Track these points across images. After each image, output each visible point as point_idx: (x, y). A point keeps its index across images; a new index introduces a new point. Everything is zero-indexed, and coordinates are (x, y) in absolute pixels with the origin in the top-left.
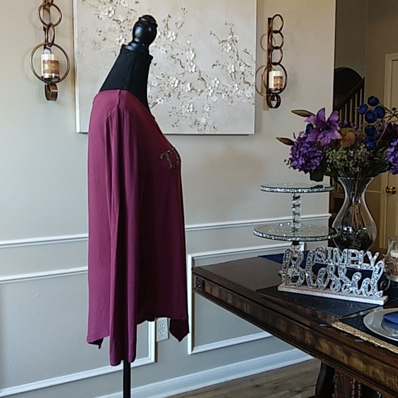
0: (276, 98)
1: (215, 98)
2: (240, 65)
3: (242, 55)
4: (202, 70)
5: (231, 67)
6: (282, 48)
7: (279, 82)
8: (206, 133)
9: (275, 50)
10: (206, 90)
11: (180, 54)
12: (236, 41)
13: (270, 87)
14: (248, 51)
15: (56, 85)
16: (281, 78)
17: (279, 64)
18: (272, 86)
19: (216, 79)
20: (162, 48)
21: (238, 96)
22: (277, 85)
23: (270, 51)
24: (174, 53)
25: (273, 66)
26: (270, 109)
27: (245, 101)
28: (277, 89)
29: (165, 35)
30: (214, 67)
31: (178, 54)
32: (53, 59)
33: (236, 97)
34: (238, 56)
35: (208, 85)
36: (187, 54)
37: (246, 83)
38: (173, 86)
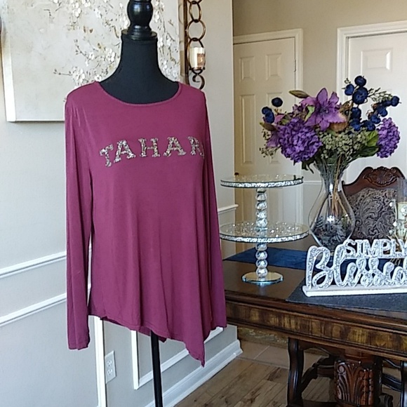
2: (167, 39)
3: (168, 25)
6: (201, 19)
7: (202, 60)
9: (193, 23)
11: (114, 20)
12: (162, 10)
13: (192, 66)
14: (172, 22)
16: (204, 55)
17: (199, 40)
18: (195, 65)
22: (201, 64)
24: (108, 18)
28: (199, 69)
31: (112, 20)
34: (164, 27)
36: (121, 20)
37: (173, 60)
38: (109, 59)
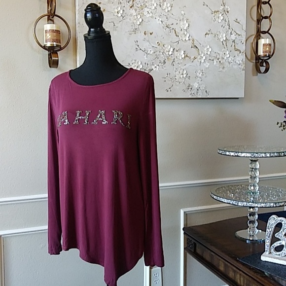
0: (264, 64)
1: (207, 65)
2: (231, 34)
3: (233, 24)
4: (195, 38)
5: (222, 36)
6: (271, 17)
7: (268, 49)
8: (198, 97)
9: (264, 20)
10: (199, 57)
11: (175, 24)
12: (228, 12)
13: (259, 54)
14: (238, 20)
15: (57, 53)
16: (270, 45)
17: (267, 32)
18: (261, 52)
19: (208, 47)
20: (158, 18)
21: (229, 63)
22: (266, 52)
23: (259, 21)
24: (169, 23)
25: (262, 35)
26: (259, 74)
27: (235, 67)
28: (266, 56)
29: (160, 6)
30: (207, 36)
31: (172, 24)
32: (55, 29)
33: (227, 63)
34: (229, 25)
35: (201, 53)
36: (181, 23)
37: (237, 50)
38: (167, 53)
